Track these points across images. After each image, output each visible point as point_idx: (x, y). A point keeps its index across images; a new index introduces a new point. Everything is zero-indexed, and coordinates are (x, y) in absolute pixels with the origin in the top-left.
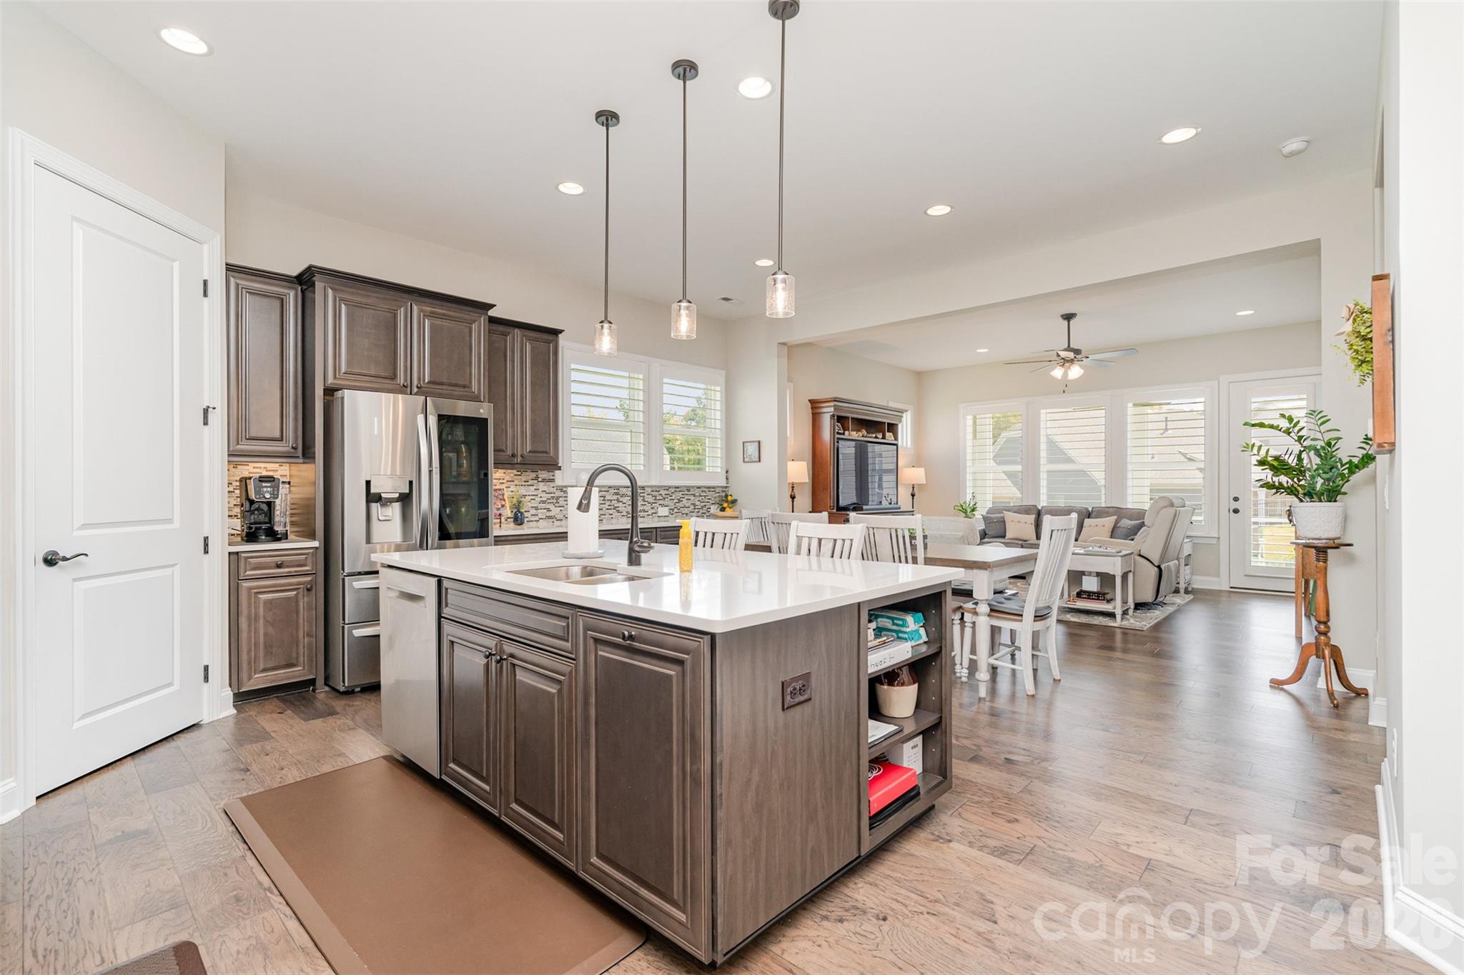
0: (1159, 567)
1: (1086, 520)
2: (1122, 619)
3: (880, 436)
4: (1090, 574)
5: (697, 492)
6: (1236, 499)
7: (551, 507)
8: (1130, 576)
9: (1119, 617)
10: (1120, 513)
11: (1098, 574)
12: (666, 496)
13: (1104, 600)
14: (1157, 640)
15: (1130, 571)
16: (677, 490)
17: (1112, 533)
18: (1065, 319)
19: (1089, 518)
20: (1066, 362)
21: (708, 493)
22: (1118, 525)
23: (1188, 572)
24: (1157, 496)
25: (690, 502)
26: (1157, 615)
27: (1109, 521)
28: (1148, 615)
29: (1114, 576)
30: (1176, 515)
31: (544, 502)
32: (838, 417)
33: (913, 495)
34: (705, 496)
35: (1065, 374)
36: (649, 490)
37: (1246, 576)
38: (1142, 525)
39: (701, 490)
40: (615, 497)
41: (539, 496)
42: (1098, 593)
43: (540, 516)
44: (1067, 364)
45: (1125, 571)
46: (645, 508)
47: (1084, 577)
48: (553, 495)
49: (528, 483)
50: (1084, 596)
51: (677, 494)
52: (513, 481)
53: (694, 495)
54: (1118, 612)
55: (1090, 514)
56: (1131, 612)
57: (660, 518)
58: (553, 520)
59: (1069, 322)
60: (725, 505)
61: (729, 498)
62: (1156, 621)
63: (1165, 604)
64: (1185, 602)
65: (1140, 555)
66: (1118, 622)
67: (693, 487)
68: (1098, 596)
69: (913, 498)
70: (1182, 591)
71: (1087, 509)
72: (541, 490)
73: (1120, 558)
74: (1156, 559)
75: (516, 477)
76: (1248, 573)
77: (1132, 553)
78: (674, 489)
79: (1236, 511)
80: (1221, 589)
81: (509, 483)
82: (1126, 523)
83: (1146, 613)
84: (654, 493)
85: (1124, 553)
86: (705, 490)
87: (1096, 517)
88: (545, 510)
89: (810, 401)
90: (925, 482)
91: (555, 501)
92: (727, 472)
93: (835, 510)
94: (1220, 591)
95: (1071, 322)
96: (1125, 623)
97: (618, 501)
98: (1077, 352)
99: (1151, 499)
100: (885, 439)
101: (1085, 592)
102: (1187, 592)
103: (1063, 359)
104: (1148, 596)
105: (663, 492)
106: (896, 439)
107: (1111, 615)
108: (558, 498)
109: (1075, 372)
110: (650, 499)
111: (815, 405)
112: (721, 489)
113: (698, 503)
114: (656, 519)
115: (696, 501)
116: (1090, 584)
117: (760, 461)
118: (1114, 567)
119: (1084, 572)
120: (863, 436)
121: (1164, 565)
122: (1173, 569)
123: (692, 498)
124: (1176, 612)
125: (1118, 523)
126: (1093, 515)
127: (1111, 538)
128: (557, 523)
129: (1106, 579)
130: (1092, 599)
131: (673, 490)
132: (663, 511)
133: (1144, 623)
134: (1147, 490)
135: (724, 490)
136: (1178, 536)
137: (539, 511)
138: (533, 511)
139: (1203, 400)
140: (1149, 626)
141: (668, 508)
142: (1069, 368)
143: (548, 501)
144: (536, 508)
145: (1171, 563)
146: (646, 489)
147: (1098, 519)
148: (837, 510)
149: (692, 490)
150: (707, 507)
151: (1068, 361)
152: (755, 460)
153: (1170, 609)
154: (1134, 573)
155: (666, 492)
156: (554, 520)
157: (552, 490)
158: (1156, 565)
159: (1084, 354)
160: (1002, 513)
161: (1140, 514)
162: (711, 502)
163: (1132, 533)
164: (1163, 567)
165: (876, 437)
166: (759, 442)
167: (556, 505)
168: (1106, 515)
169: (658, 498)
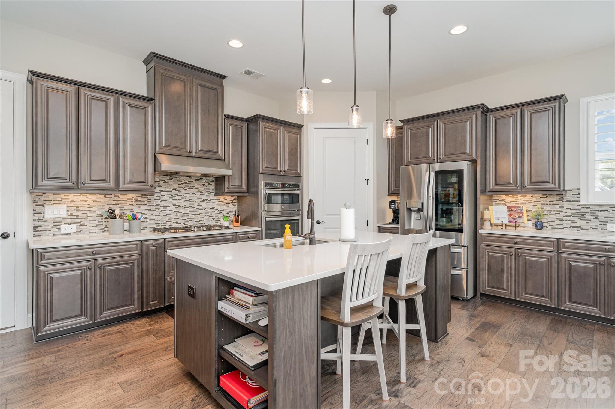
7: (576, 220)
31: (568, 216)
41: (564, 211)
43: (565, 225)
48: (579, 211)
49: (553, 203)
52: (540, 202)
58: (578, 229)
72: (565, 207)
75: (541, 199)
81: (535, 203)
88: (571, 222)
91: (580, 216)
108: (584, 214)
137: (564, 222)
138: (558, 222)
143: (573, 215)
144: (561, 220)
156: (580, 230)
157: (577, 207)
167: (582, 218)
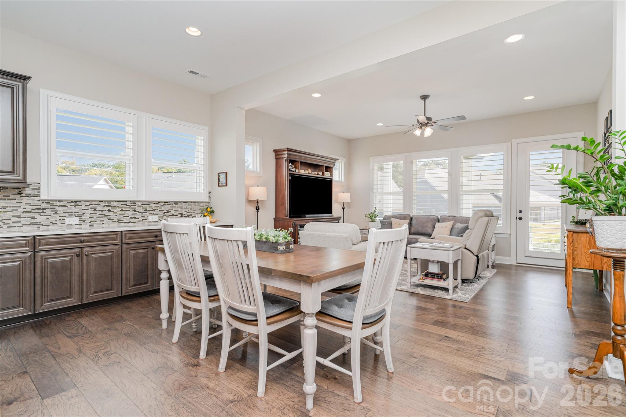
0: (477, 256)
1: (437, 224)
2: (453, 292)
3: (320, 173)
4: (433, 262)
5: (184, 205)
6: (521, 212)
7: (37, 216)
8: (459, 263)
9: (451, 292)
10: (456, 219)
11: (438, 262)
12: (156, 208)
13: (442, 279)
14: (476, 313)
15: (459, 259)
16: (166, 204)
17: (451, 231)
18: (423, 99)
19: (438, 222)
20: (423, 125)
21: (193, 206)
22: (454, 227)
23: (493, 255)
24: (476, 209)
25: (178, 212)
26: (476, 287)
27: (449, 224)
28: (470, 287)
29: (448, 264)
30: (488, 221)
31: (27, 212)
32: (290, 160)
33: (343, 209)
34: (191, 208)
35: (422, 134)
36: (140, 204)
37: (526, 256)
38: (467, 228)
39: (187, 204)
40: (107, 209)
41: (22, 207)
42: (438, 274)
43: (24, 223)
44: (423, 127)
45: (455, 260)
46: (136, 216)
47: (429, 263)
48: (39, 207)
50: (430, 276)
51: (166, 207)
53: (182, 208)
54: (451, 288)
55: (439, 220)
56: (459, 286)
57: (150, 224)
58: (38, 226)
59: (425, 100)
60: (206, 214)
61: (209, 210)
62: (474, 294)
63: (481, 277)
64: (492, 274)
65: (466, 248)
66: (450, 296)
67: (180, 202)
68: (438, 276)
69: (343, 210)
70: (490, 267)
71: (437, 217)
72: (24, 203)
73: (452, 252)
74: (475, 250)
76: (527, 255)
77: (461, 247)
78: (164, 204)
79: (520, 219)
80: (512, 264)
82: (459, 226)
83: (468, 286)
84: (144, 206)
85: (455, 247)
86: (190, 204)
87: (443, 222)
88: (30, 218)
89: (274, 150)
90: (350, 201)
91: (40, 211)
92: (210, 193)
93: (288, 218)
94: (511, 265)
95: (426, 101)
96: (455, 296)
97: (109, 211)
98: (429, 119)
99: (473, 211)
100: (324, 175)
101: (430, 273)
102: (493, 267)
103: (421, 123)
104: (470, 275)
105: (153, 206)
106: (332, 176)
107: (446, 290)
108: (44, 209)
109: (428, 131)
110: (141, 210)
111: (277, 153)
112: (205, 204)
113: (184, 213)
114: (146, 224)
115: (183, 211)
116: (434, 269)
117: (227, 186)
118: (449, 258)
119: (430, 260)
120: (308, 173)
121: (480, 255)
122: (486, 256)
123: (180, 209)
124: (487, 283)
125: (454, 226)
126: (441, 221)
127: (450, 235)
128: (42, 228)
129: (444, 266)
130: (435, 278)
131: (162, 204)
132: (151, 218)
133: (467, 296)
134: (471, 206)
135: (207, 204)
136: (489, 234)
137: (23, 219)
138: (16, 219)
139: (503, 153)
140: (470, 298)
141: (157, 216)
142: (425, 130)
143: (33, 211)
144: (19, 217)
145: (485, 253)
146: (137, 203)
147: (443, 223)
148: (289, 218)
149: (179, 204)
150: (192, 215)
151: (424, 125)
152: (224, 185)
153: (483, 282)
154: (461, 260)
155: (156, 205)
156: (40, 226)
157: (37, 203)
158: (476, 255)
159: (433, 120)
160: (391, 219)
161: (467, 220)
162: (196, 212)
163: (462, 233)
164: (479, 256)
165: (318, 174)
166: (226, 173)
167: (42, 214)
168: (448, 221)
169: (148, 209)
